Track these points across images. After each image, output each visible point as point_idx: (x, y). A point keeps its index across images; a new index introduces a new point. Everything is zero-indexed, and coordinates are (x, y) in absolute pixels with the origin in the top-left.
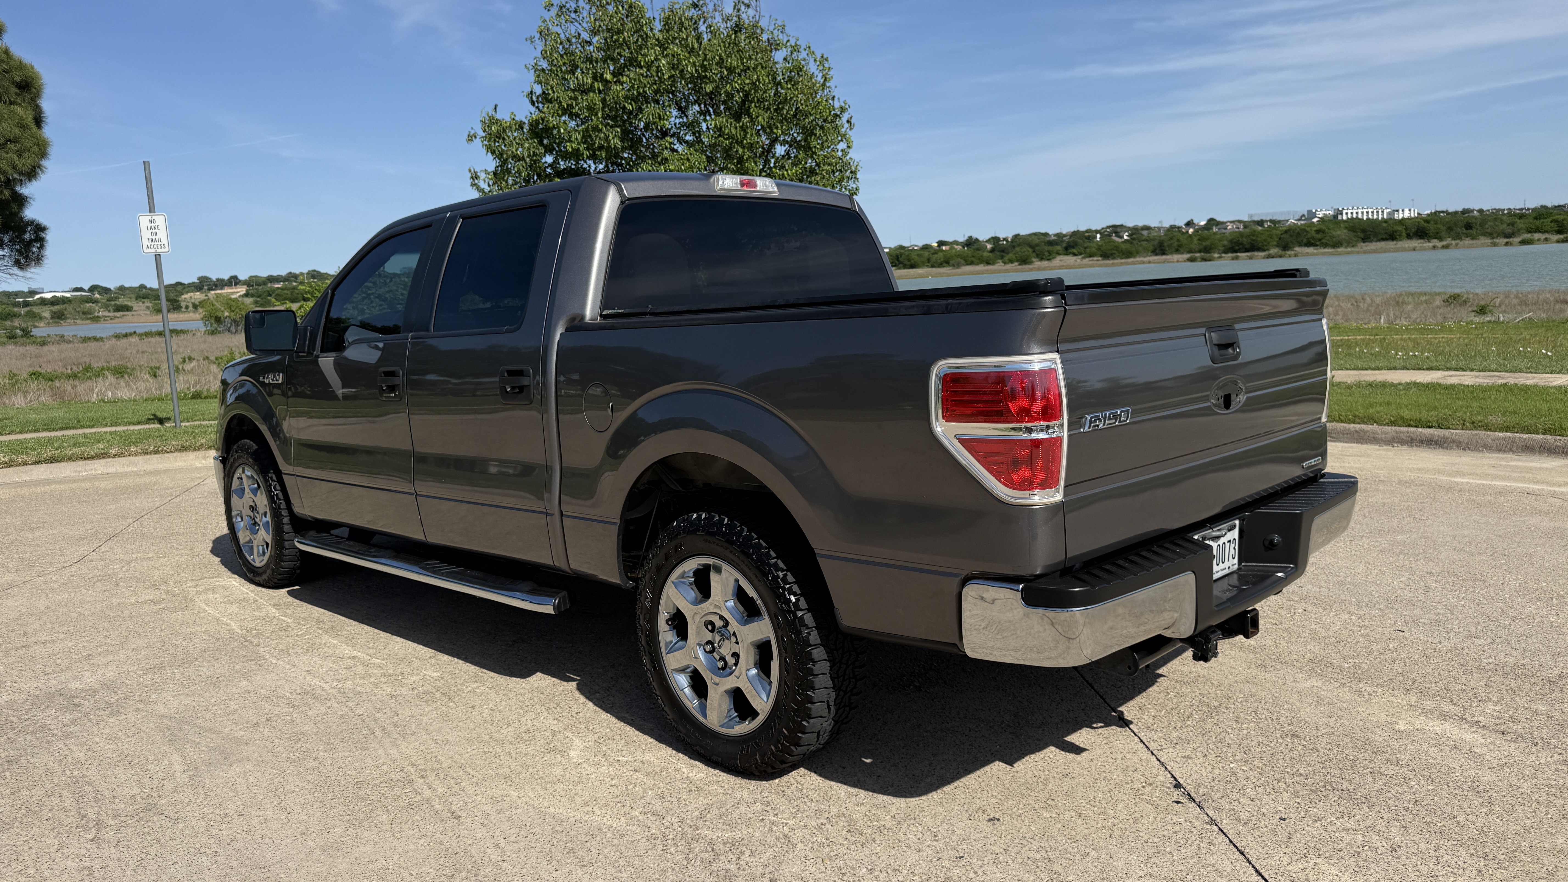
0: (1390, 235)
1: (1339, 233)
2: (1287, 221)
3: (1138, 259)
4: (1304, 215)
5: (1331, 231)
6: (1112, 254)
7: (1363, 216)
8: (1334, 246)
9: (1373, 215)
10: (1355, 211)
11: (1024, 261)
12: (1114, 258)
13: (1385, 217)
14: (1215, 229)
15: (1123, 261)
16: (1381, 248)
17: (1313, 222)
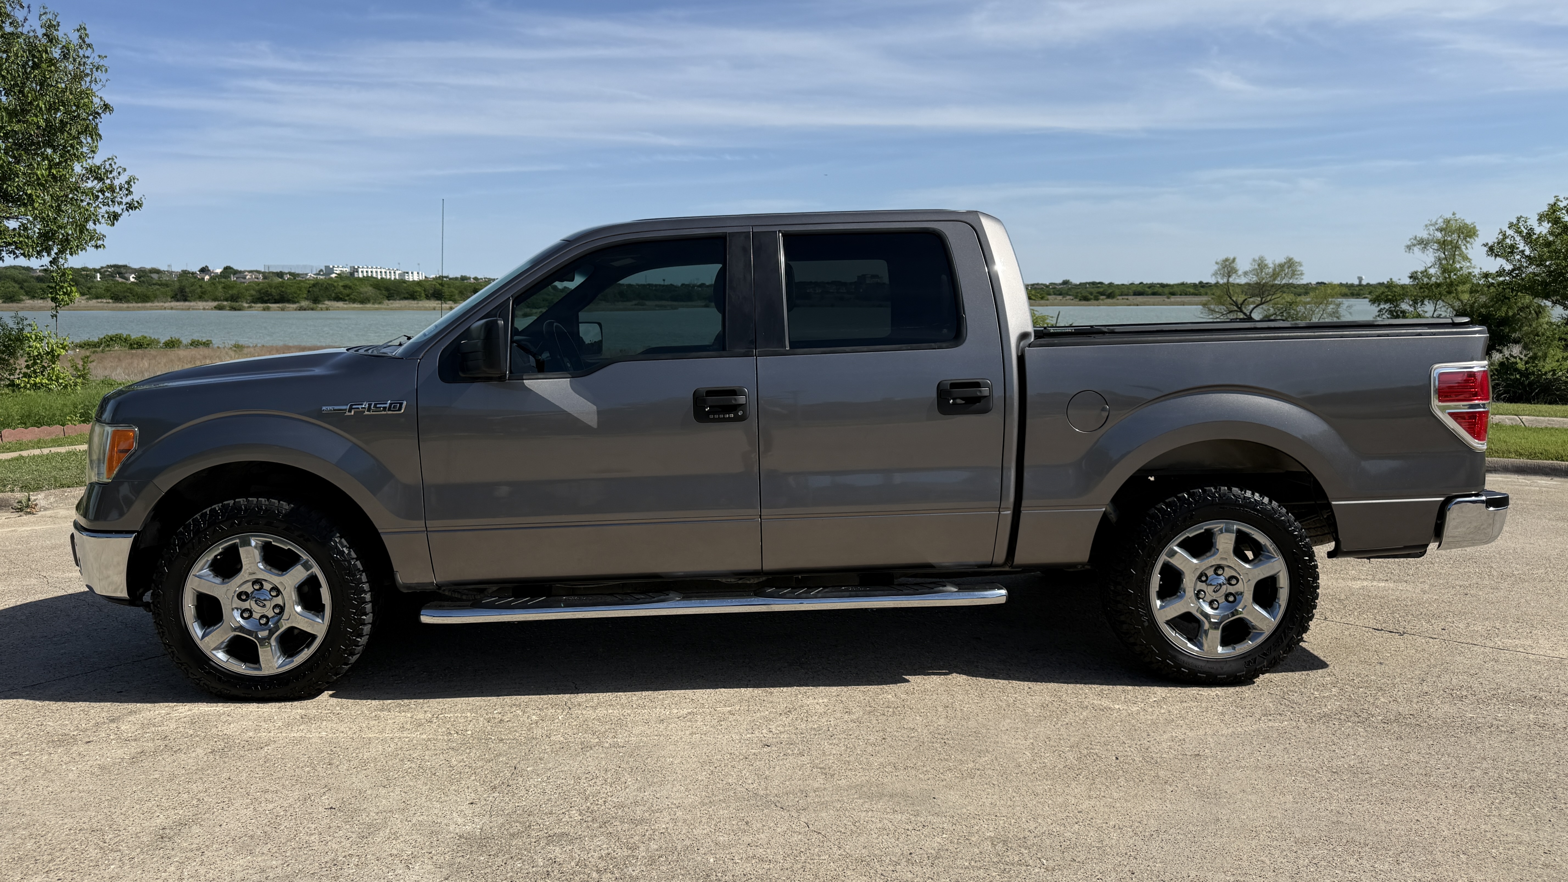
0: (411, 295)
1: (366, 290)
2: (307, 274)
3: (156, 304)
4: (321, 270)
5: (358, 287)
6: (125, 297)
7: (377, 275)
8: (362, 302)
9: (386, 275)
10: (369, 270)
11: (11, 298)
12: (128, 301)
13: (397, 277)
14: (233, 278)
15: (140, 305)
16: (406, 306)
17: (332, 278)
